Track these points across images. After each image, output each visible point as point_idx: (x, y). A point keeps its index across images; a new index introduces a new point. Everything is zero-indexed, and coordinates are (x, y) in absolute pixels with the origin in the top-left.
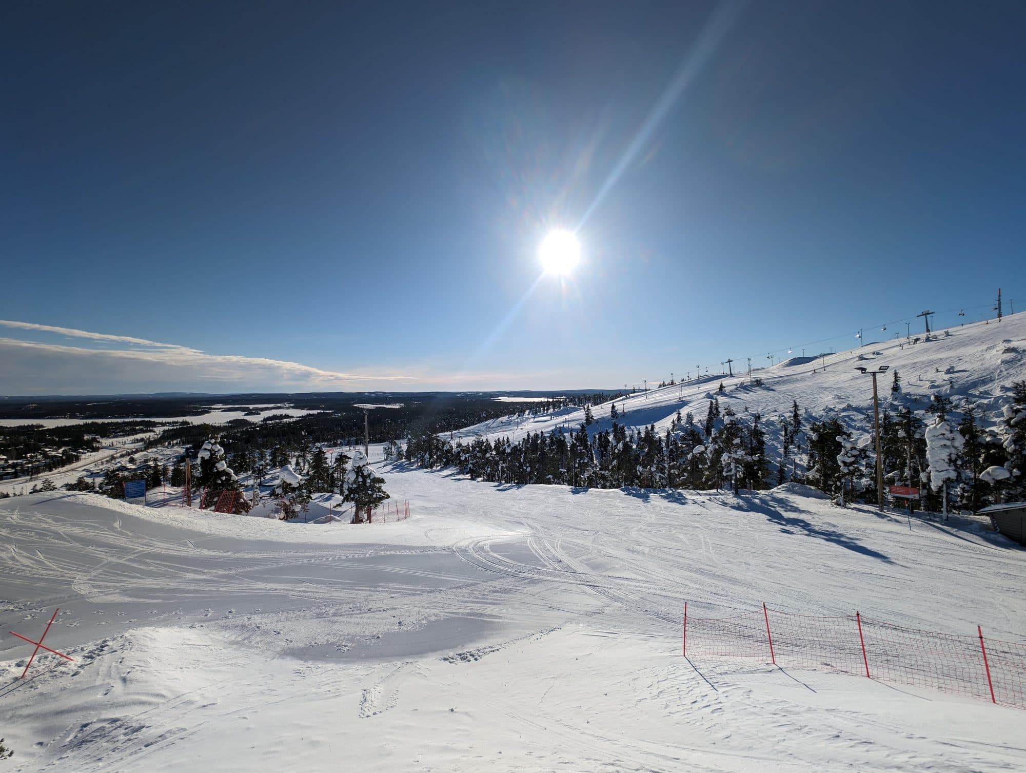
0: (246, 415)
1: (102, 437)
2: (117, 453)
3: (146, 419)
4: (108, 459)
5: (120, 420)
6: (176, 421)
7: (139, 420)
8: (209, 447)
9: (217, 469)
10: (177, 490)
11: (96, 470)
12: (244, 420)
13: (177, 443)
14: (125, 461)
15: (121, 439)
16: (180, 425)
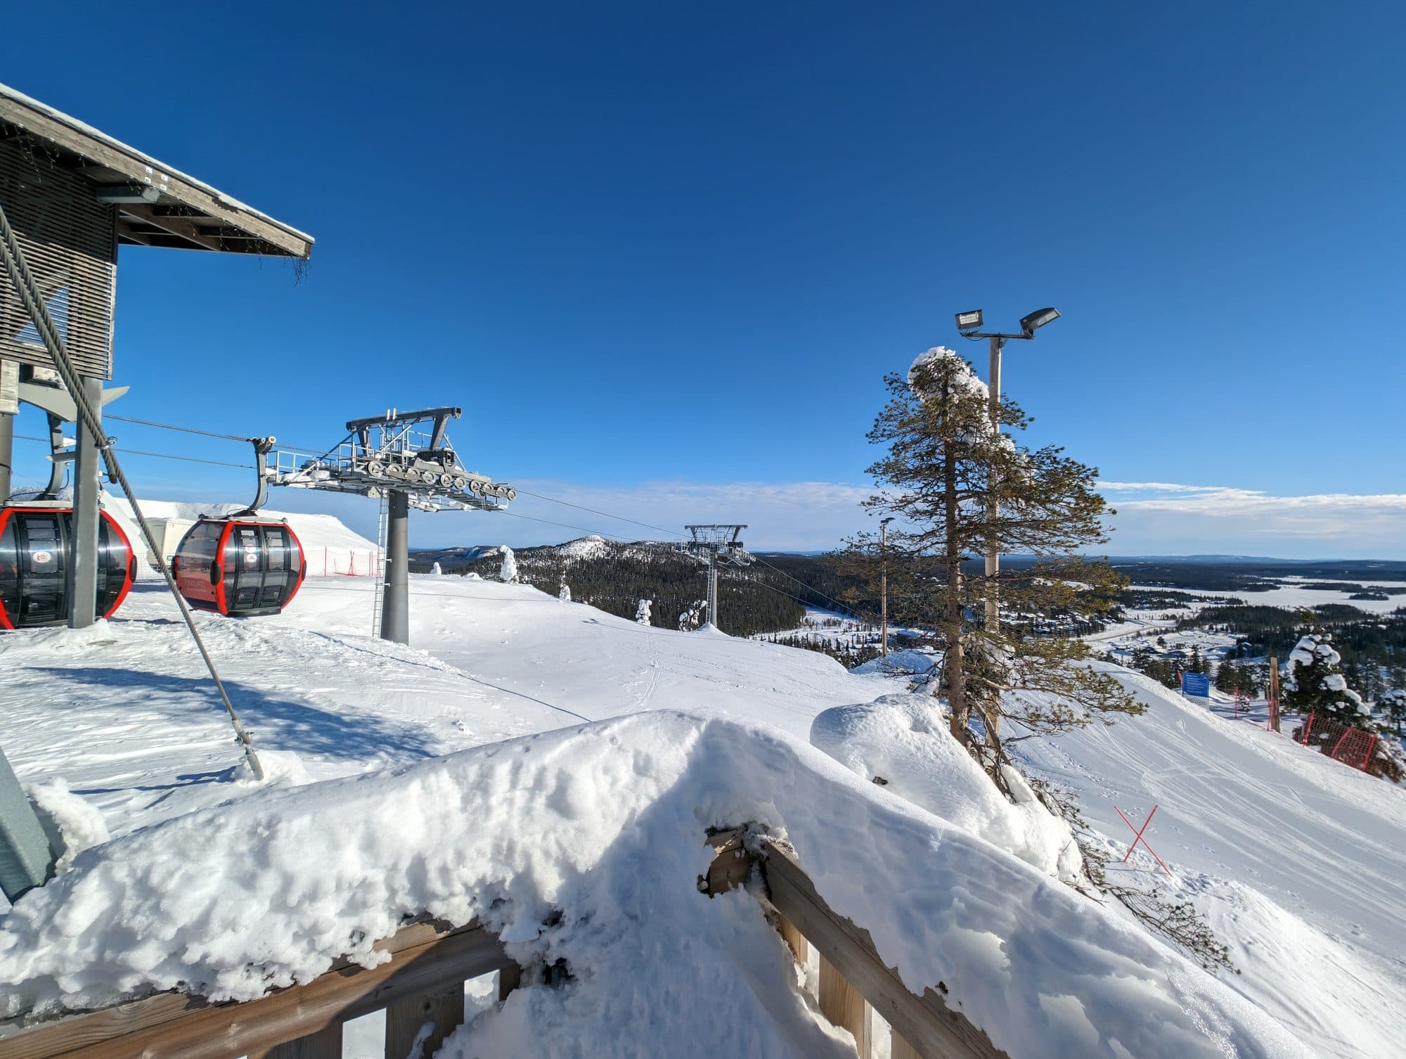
0: (1352, 598)
1: (1128, 606)
2: (1143, 630)
3: (1179, 590)
4: (1133, 634)
5: (1147, 589)
6: (1221, 596)
7: (1169, 590)
8: (1311, 646)
9: (1326, 685)
10: (1228, 698)
11: (1121, 645)
12: (1348, 606)
13: (1222, 629)
14: (1152, 641)
15: (1147, 612)
16: (1226, 603)
